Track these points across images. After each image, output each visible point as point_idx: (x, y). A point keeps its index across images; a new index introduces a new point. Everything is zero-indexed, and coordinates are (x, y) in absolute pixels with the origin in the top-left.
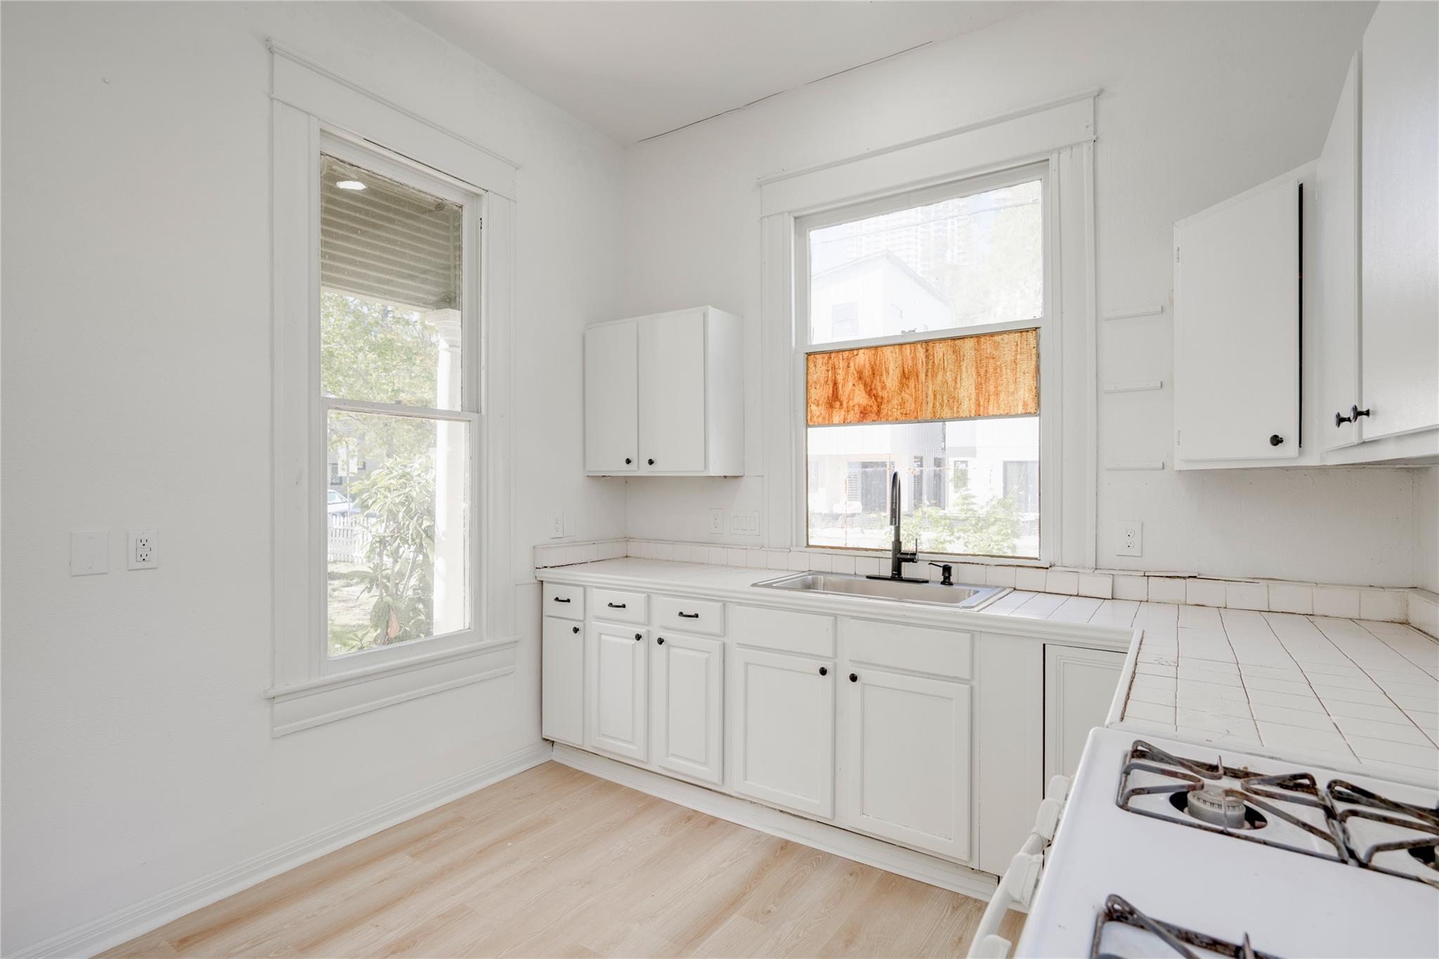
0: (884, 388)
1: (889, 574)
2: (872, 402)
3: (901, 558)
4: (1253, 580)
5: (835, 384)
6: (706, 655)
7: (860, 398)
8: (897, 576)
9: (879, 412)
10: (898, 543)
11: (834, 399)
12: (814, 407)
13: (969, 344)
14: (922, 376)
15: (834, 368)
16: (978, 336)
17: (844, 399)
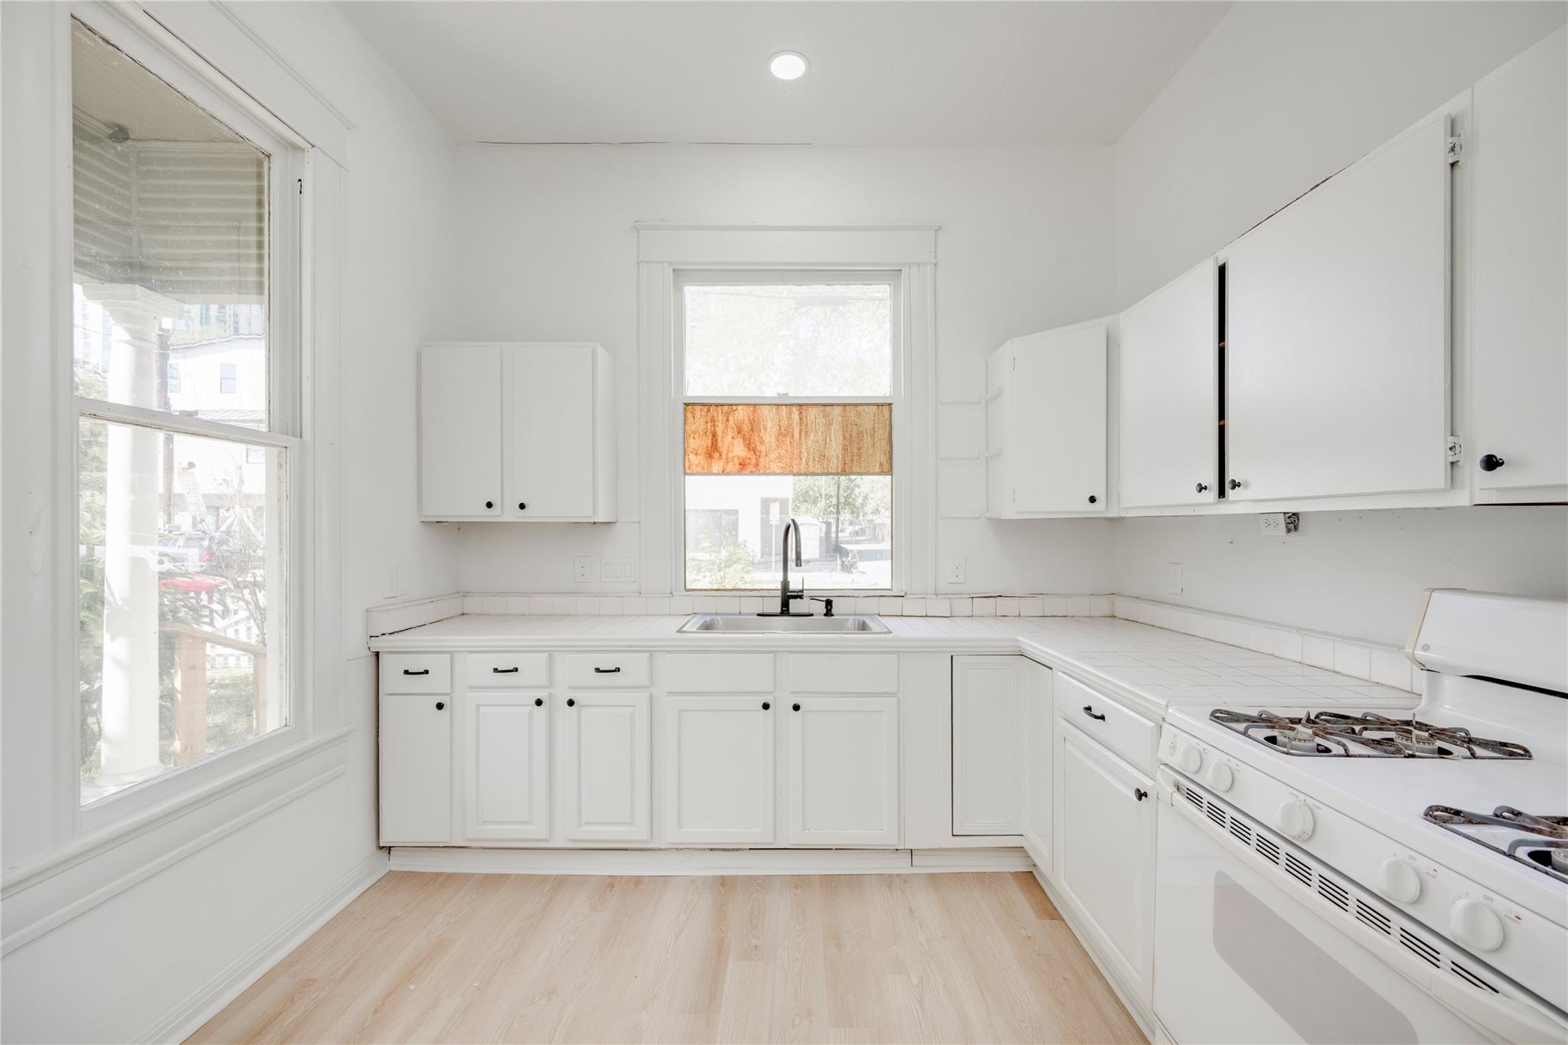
0: (762, 442)
1: (779, 611)
2: (750, 455)
3: (788, 597)
4: (1033, 595)
5: (714, 435)
6: (632, 709)
7: (739, 450)
8: (785, 611)
9: (757, 465)
10: (785, 584)
11: (713, 450)
12: (692, 457)
13: (838, 410)
14: (797, 434)
15: (713, 420)
16: (844, 405)
17: (724, 451)
